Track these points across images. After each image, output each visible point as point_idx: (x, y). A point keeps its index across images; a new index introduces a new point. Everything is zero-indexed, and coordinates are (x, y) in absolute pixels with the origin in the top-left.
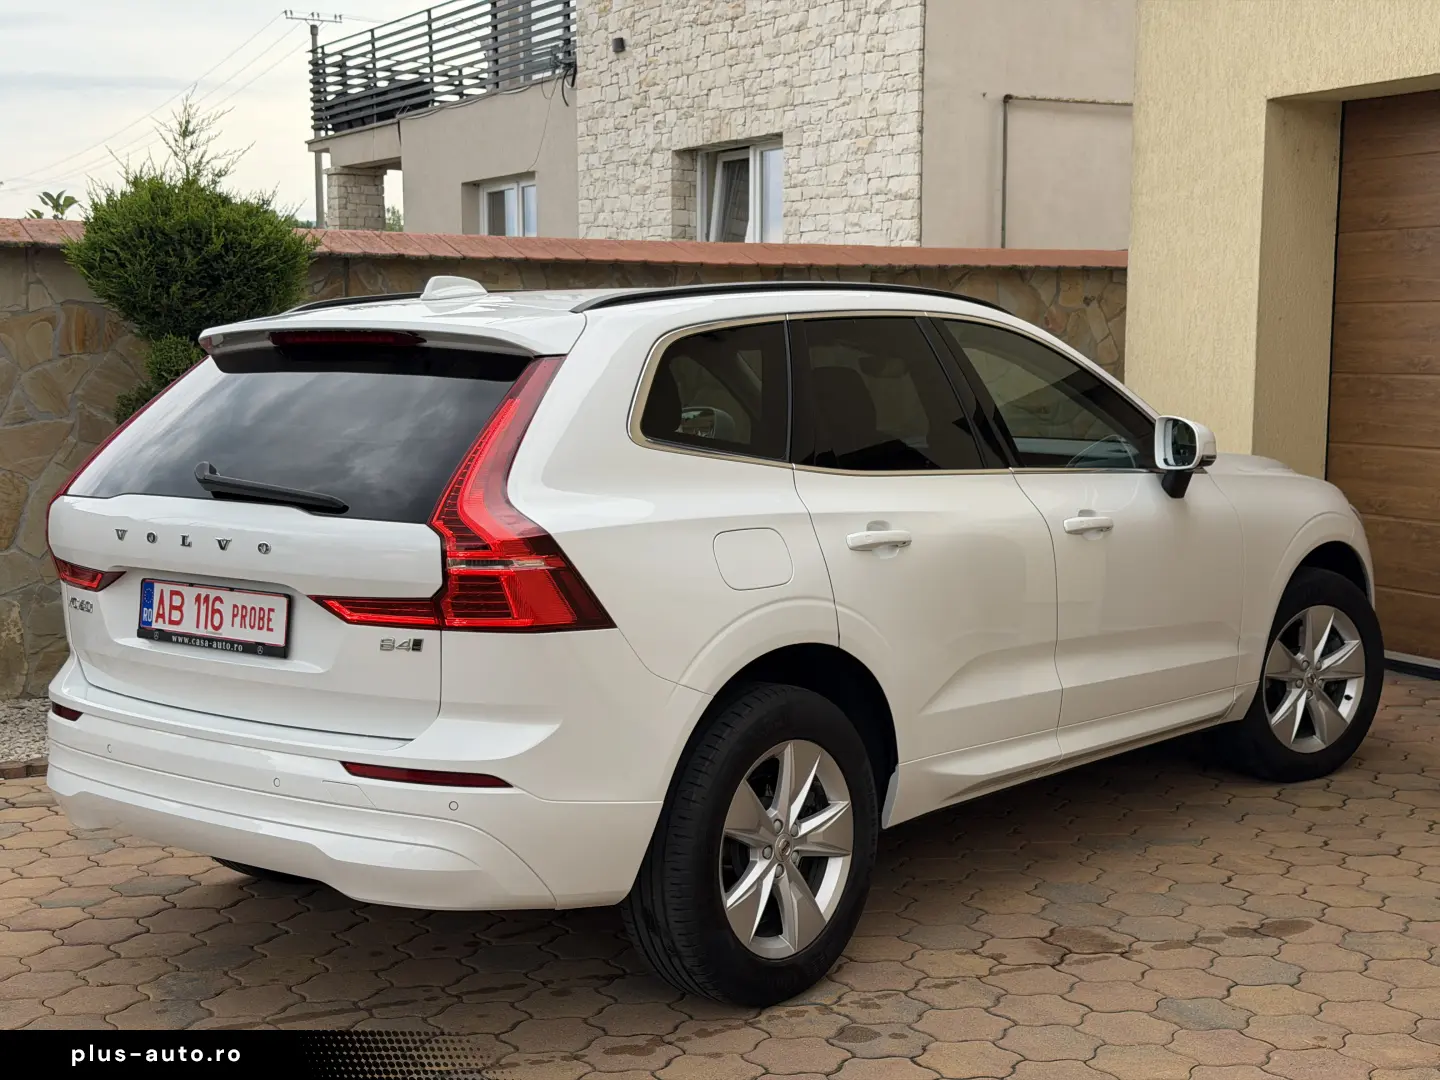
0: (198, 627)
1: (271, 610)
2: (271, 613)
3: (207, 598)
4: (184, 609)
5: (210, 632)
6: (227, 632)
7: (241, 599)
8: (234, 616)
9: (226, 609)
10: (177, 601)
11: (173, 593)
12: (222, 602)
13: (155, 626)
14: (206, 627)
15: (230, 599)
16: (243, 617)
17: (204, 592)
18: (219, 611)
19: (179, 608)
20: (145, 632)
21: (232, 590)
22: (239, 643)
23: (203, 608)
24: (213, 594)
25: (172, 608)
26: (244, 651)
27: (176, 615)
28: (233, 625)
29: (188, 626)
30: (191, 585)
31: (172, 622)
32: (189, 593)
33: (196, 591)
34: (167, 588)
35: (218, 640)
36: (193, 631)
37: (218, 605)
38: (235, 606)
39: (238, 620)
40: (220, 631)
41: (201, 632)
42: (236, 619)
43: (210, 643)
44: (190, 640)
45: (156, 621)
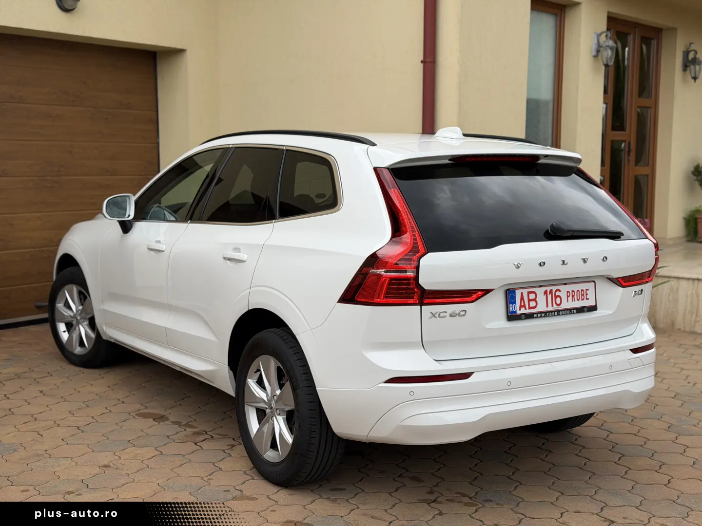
0: (547, 306)
1: (588, 290)
2: (587, 291)
3: (551, 292)
4: (537, 300)
5: (555, 308)
6: (565, 306)
7: (570, 288)
8: (568, 297)
9: (563, 295)
10: (532, 296)
11: (529, 293)
12: (560, 291)
13: (519, 312)
14: (553, 306)
15: (564, 289)
16: (573, 296)
17: (548, 289)
18: (559, 296)
19: (535, 300)
20: (512, 317)
21: (565, 284)
22: (574, 309)
23: (549, 297)
24: (554, 288)
25: (529, 300)
26: (577, 312)
27: (533, 304)
28: (568, 301)
29: (542, 307)
30: (541, 286)
31: (530, 308)
32: (540, 291)
33: (543, 289)
34: (525, 291)
35: (562, 310)
36: (545, 309)
37: (558, 293)
38: (568, 292)
39: (570, 298)
40: (561, 306)
41: (550, 308)
42: (569, 298)
43: (558, 313)
44: (545, 314)
45: (520, 309)
